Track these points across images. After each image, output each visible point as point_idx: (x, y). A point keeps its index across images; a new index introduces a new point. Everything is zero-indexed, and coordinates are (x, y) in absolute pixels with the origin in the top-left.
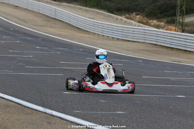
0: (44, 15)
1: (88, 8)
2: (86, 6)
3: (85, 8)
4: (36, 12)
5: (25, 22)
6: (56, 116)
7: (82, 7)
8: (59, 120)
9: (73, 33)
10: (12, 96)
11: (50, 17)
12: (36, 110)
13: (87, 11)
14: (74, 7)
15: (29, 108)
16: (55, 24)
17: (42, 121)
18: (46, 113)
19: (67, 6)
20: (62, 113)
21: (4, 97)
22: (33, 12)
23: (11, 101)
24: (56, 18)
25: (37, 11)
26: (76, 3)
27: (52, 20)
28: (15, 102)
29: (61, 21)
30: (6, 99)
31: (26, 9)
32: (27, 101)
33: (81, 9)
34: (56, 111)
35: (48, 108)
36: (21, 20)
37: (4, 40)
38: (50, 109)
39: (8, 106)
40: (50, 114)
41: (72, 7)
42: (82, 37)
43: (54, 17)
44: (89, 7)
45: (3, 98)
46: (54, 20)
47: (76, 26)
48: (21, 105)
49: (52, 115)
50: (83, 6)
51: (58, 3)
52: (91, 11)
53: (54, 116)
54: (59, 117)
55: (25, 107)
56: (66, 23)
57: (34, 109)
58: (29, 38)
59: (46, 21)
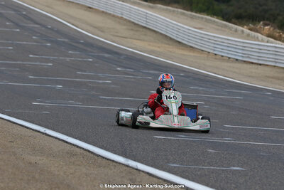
0: (130, 21)
1: (194, 14)
2: (192, 11)
3: (189, 13)
4: (118, 17)
5: (102, 31)
6: (143, 171)
7: (185, 11)
8: (148, 176)
9: (171, 50)
10: (80, 140)
11: (138, 25)
12: (113, 161)
13: (192, 17)
14: (174, 11)
15: (104, 158)
16: (145, 35)
17: (123, 177)
18: (128, 166)
19: (163, 9)
20: (152, 166)
21: (67, 140)
22: (114, 16)
23: (78, 147)
24: (148, 26)
25: (120, 16)
26: (176, 5)
27: (141, 29)
28: (83, 149)
29: (154, 31)
30: (71, 144)
31: (103, 12)
32: (101, 148)
33: (183, 14)
34: (142, 163)
35: (132, 159)
36: (95, 27)
37: (70, 56)
38: (135, 160)
39: (72, 154)
40: (133, 168)
41: (170, 11)
42: (184, 55)
43: (145, 25)
44: (196, 12)
45: (67, 142)
46: (144, 30)
47: (176, 38)
48: (92, 153)
49: (137, 169)
50: (187, 10)
51: (151, 4)
52: (199, 17)
53: (139, 170)
54: (148, 173)
55: (98, 156)
56: (161, 34)
57: (111, 160)
58: (106, 55)
59: (132, 30)
